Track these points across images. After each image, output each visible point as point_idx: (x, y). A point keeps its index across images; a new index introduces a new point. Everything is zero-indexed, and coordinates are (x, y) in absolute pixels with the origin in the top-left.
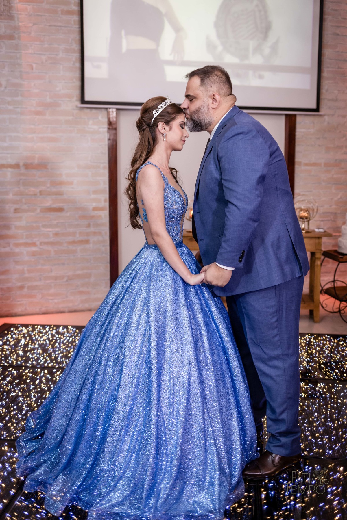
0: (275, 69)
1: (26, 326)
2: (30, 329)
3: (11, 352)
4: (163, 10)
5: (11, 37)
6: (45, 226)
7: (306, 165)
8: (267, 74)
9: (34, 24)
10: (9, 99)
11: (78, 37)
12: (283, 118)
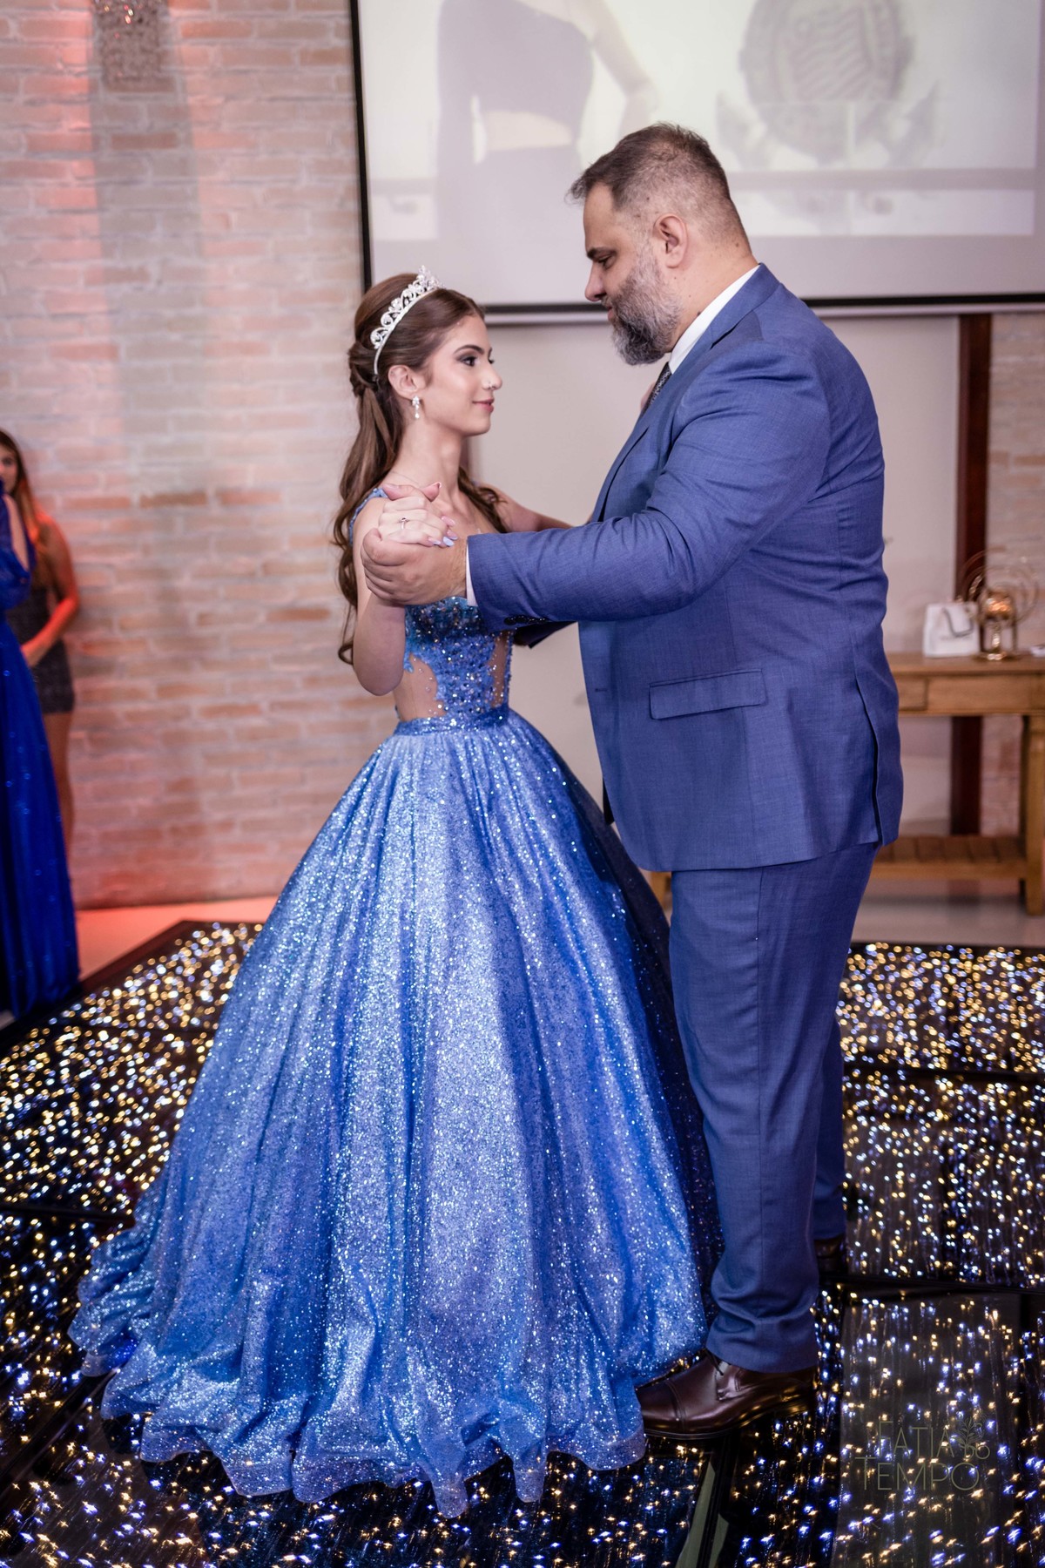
0: (925, 181)
1: (233, 927)
2: (243, 933)
3: (182, 995)
4: (588, 29)
5: (167, 140)
6: (280, 659)
7: (1024, 460)
8: (900, 199)
9: (229, 98)
10: (169, 313)
11: (350, 126)
12: (954, 325)
